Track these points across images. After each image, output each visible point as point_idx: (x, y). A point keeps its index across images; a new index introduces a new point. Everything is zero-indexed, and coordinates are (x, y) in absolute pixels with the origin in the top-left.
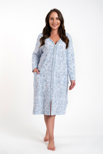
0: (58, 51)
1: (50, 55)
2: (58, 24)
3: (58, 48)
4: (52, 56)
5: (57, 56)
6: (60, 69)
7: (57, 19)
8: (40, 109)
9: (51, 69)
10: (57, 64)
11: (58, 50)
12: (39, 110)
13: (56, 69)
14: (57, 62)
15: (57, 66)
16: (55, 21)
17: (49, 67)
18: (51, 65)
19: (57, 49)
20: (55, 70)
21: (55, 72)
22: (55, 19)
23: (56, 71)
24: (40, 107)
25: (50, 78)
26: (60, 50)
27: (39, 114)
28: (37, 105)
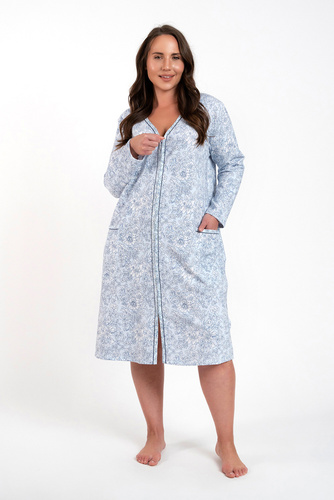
0: (170, 158)
2: (176, 74)
5: (168, 175)
6: (180, 215)
7: (173, 56)
8: (121, 344)
9: (149, 216)
10: (167, 199)
11: (171, 153)
12: (119, 347)
13: (165, 217)
14: (167, 193)
15: (170, 206)
16: (167, 63)
17: (143, 211)
18: (149, 204)
19: (167, 153)
20: (162, 220)
21: (165, 226)
22: (168, 57)
23: (166, 221)
24: (120, 338)
26: (176, 152)
27: (119, 359)
28: (113, 330)
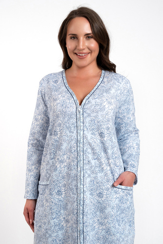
0: (88, 120)
1: (68, 132)
2: (91, 52)
3: (88, 111)
4: (75, 134)
7: (88, 36)
11: (89, 115)
16: (81, 43)
19: (85, 115)
20: (87, 175)
21: (88, 180)
22: (81, 37)
23: (89, 176)
25: (75, 199)
26: (95, 114)
